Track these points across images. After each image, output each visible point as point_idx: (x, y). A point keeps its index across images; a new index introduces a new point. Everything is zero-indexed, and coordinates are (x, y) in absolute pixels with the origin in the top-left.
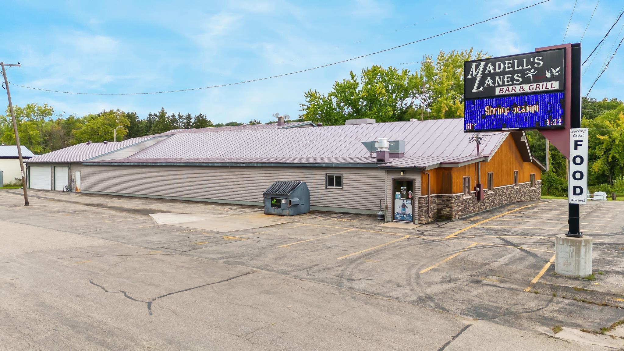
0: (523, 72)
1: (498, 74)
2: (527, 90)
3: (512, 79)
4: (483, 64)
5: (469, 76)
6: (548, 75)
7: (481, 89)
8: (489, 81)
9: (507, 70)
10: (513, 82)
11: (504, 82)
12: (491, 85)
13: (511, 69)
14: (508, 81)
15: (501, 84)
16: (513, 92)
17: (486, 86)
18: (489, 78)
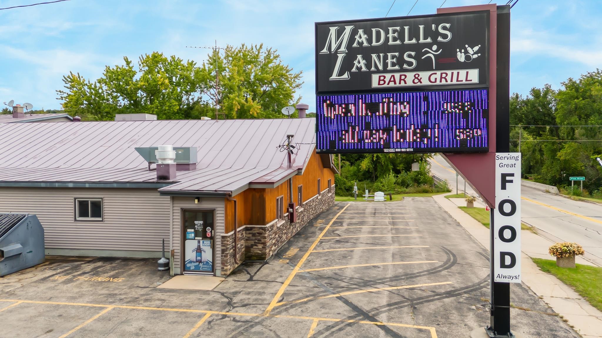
0: (418, 48)
1: (376, 50)
2: (425, 82)
3: (400, 61)
4: (348, 29)
5: (325, 51)
6: (461, 57)
7: (346, 76)
8: (360, 62)
9: (391, 42)
10: (401, 66)
11: (385, 65)
12: (364, 69)
13: (398, 42)
14: (393, 65)
15: (381, 67)
16: (403, 84)
17: (354, 70)
18: (359, 57)
